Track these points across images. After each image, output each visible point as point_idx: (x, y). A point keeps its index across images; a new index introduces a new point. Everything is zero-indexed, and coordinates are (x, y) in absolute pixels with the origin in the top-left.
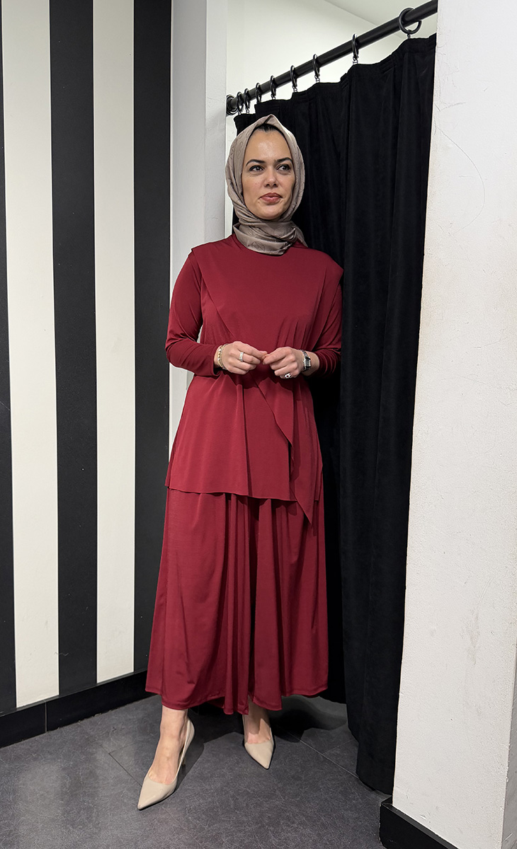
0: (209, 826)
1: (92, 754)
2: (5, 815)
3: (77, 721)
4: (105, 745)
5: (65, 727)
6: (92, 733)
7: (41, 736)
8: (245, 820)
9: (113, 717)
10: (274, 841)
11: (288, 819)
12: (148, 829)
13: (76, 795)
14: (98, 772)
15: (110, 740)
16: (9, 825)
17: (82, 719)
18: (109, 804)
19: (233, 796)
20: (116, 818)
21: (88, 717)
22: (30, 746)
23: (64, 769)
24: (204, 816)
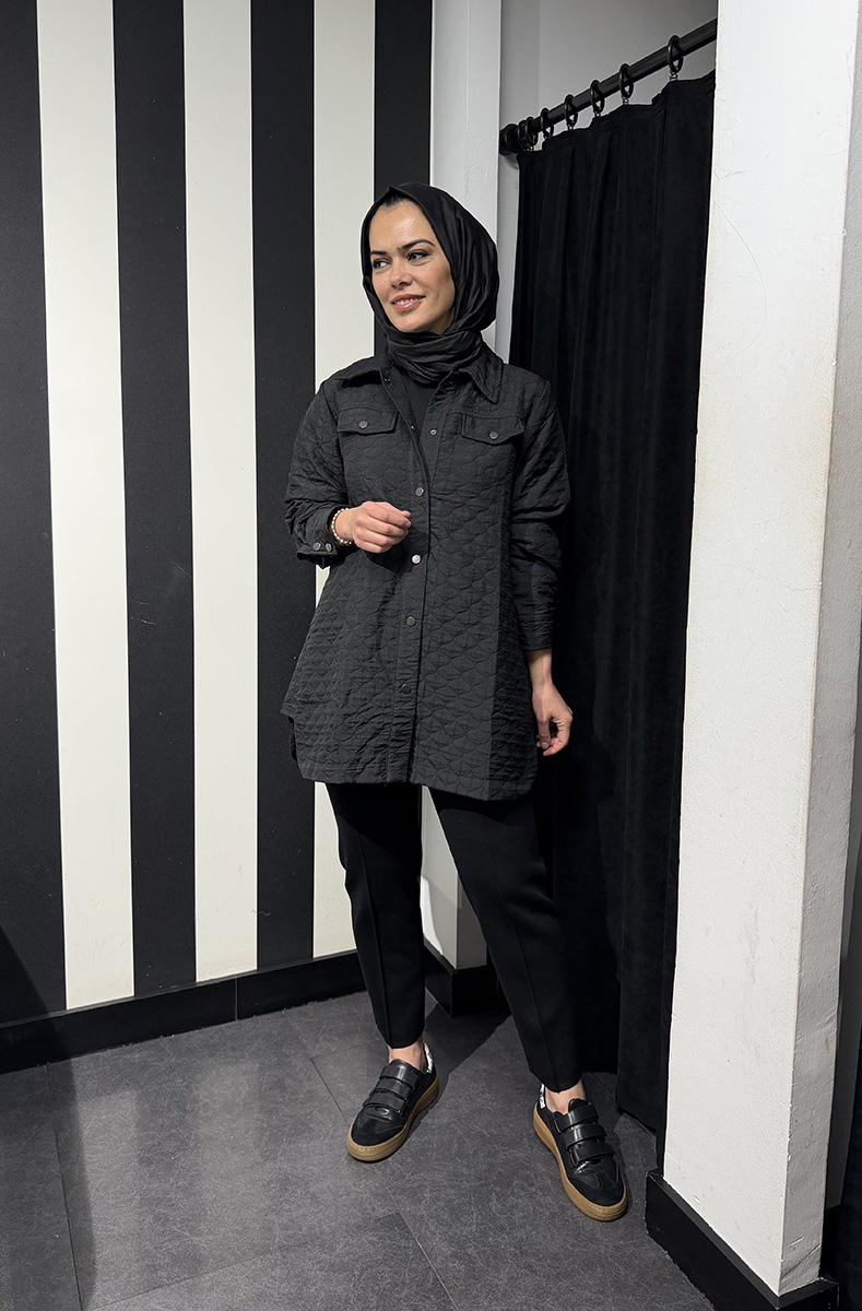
0: (413, 1174)
1: (288, 1056)
2: (152, 1125)
3: (281, 1009)
4: (308, 1047)
5: (263, 1016)
6: (297, 1028)
7: (229, 1024)
8: (465, 1171)
9: (333, 1008)
10: (495, 1206)
11: (527, 1178)
12: (329, 1167)
13: (250, 1109)
14: (289, 1081)
15: (317, 1041)
16: (153, 1138)
17: (289, 1007)
18: (289, 1127)
19: (461, 1137)
20: (292, 1146)
21: (297, 1005)
22: (211, 1037)
23: (244, 1073)
24: (410, 1160)
